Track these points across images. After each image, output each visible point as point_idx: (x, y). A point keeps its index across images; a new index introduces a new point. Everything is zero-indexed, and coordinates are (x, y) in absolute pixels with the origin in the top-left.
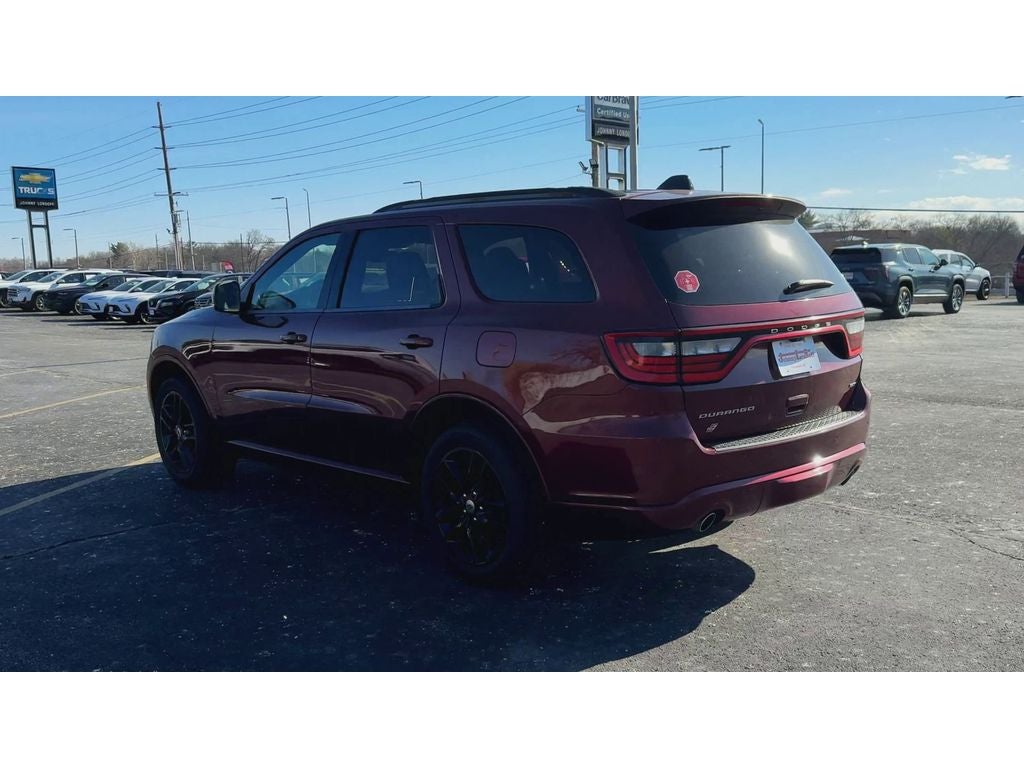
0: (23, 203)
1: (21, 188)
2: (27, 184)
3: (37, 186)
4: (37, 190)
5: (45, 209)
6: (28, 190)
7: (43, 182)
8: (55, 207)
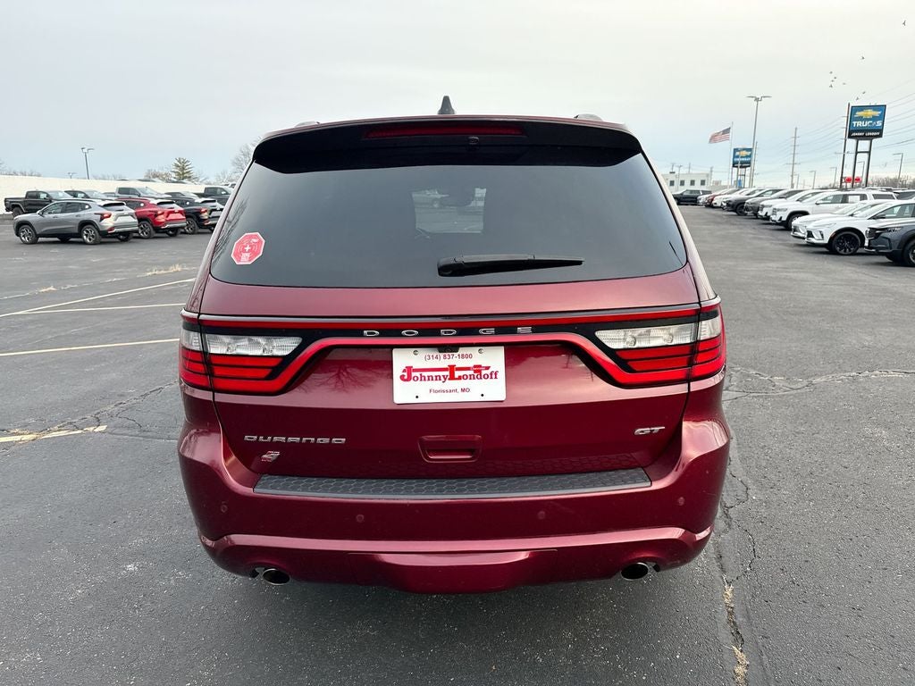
0: (854, 134)
1: (855, 123)
2: (860, 119)
3: (868, 120)
4: (867, 123)
5: (871, 138)
6: (860, 124)
7: (874, 117)
8: (880, 136)
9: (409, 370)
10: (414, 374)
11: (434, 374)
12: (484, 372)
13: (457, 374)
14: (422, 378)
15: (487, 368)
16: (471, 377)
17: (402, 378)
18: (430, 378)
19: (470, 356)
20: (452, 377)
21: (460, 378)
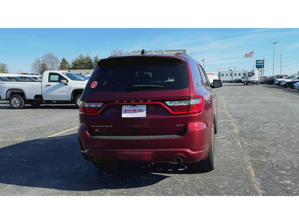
9: (126, 110)
10: (126, 111)
11: (131, 111)
12: (141, 111)
13: (136, 111)
14: (128, 112)
15: (142, 110)
16: (139, 112)
17: (124, 112)
18: (130, 112)
19: (139, 107)
20: (135, 112)
21: (136, 112)
